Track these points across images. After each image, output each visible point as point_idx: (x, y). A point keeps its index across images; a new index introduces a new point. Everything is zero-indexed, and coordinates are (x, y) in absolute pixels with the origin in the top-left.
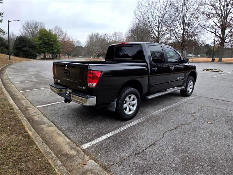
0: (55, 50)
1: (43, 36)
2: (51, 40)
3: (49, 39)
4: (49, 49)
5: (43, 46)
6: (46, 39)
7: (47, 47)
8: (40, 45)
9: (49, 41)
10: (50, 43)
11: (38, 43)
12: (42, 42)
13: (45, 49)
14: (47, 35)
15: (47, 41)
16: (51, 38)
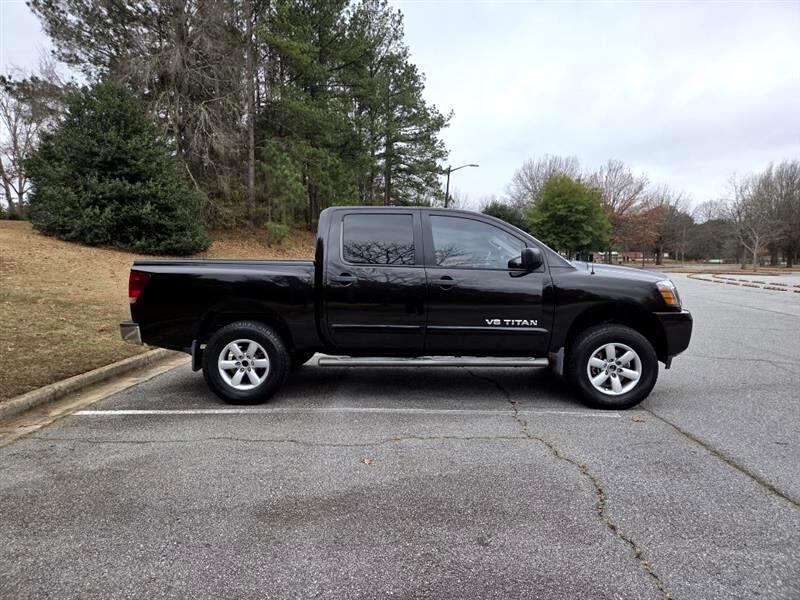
0: (583, 238)
1: (553, 198)
2: (576, 210)
3: (572, 205)
4: (566, 238)
5: (548, 230)
6: (560, 206)
7: (562, 232)
8: (542, 225)
9: (570, 211)
10: (573, 219)
11: (535, 221)
12: (548, 217)
13: (554, 237)
14: (564, 194)
15: (563, 213)
16: (577, 203)
